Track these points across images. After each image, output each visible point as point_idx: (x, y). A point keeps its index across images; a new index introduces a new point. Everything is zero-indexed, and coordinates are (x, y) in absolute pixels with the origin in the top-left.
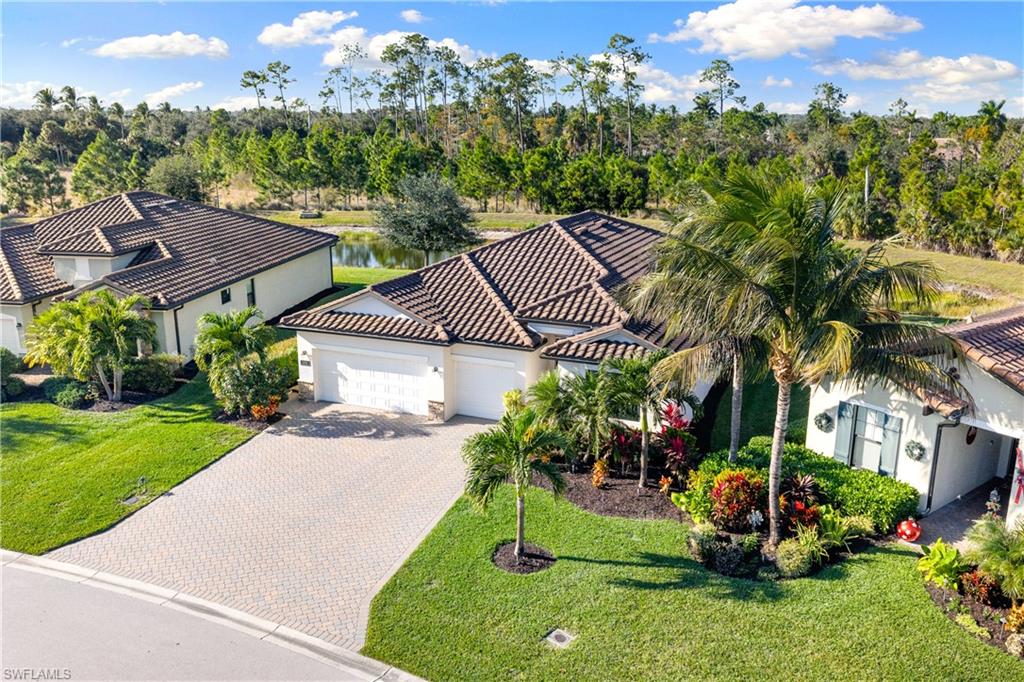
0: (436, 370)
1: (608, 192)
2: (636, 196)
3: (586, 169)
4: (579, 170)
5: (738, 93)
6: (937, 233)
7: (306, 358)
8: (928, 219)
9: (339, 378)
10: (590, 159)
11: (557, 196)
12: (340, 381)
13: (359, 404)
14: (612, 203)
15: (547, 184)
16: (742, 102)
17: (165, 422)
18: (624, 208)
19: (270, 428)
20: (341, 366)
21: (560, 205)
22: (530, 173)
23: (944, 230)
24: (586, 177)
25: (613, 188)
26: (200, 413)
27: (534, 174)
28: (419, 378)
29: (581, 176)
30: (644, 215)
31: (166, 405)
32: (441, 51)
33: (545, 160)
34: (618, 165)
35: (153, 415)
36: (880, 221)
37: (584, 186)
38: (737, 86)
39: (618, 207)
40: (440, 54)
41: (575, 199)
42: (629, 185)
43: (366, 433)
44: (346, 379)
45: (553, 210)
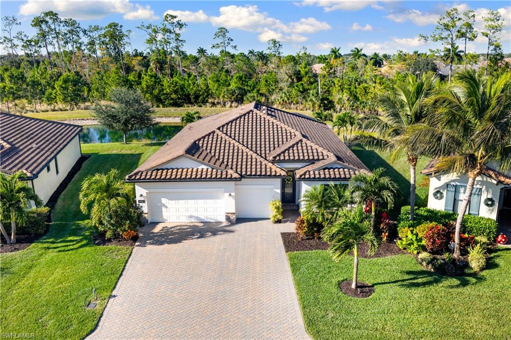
0: (230, 195)
1: (189, 95)
2: (204, 96)
3: (176, 83)
4: (173, 84)
5: (232, 43)
6: (353, 106)
7: (142, 199)
8: (348, 100)
9: (163, 207)
10: (178, 78)
11: (162, 98)
12: (164, 209)
13: (178, 221)
14: (193, 100)
15: (156, 92)
16: (235, 48)
17: (60, 251)
18: (199, 102)
19: (137, 244)
20: (164, 201)
21: (164, 102)
22: (145, 86)
23: (356, 105)
24: (177, 87)
25: (192, 92)
26: (79, 242)
27: (148, 87)
28: (217, 200)
29: (175, 87)
30: (210, 106)
31: (51, 240)
32: (68, 20)
33: (153, 79)
34: (191, 80)
35: (48, 248)
36: (326, 102)
37: (176, 92)
38: (232, 40)
39: (196, 102)
40: (67, 23)
41: (172, 99)
42: (200, 91)
43: (196, 237)
44: (167, 207)
45: (161, 105)
